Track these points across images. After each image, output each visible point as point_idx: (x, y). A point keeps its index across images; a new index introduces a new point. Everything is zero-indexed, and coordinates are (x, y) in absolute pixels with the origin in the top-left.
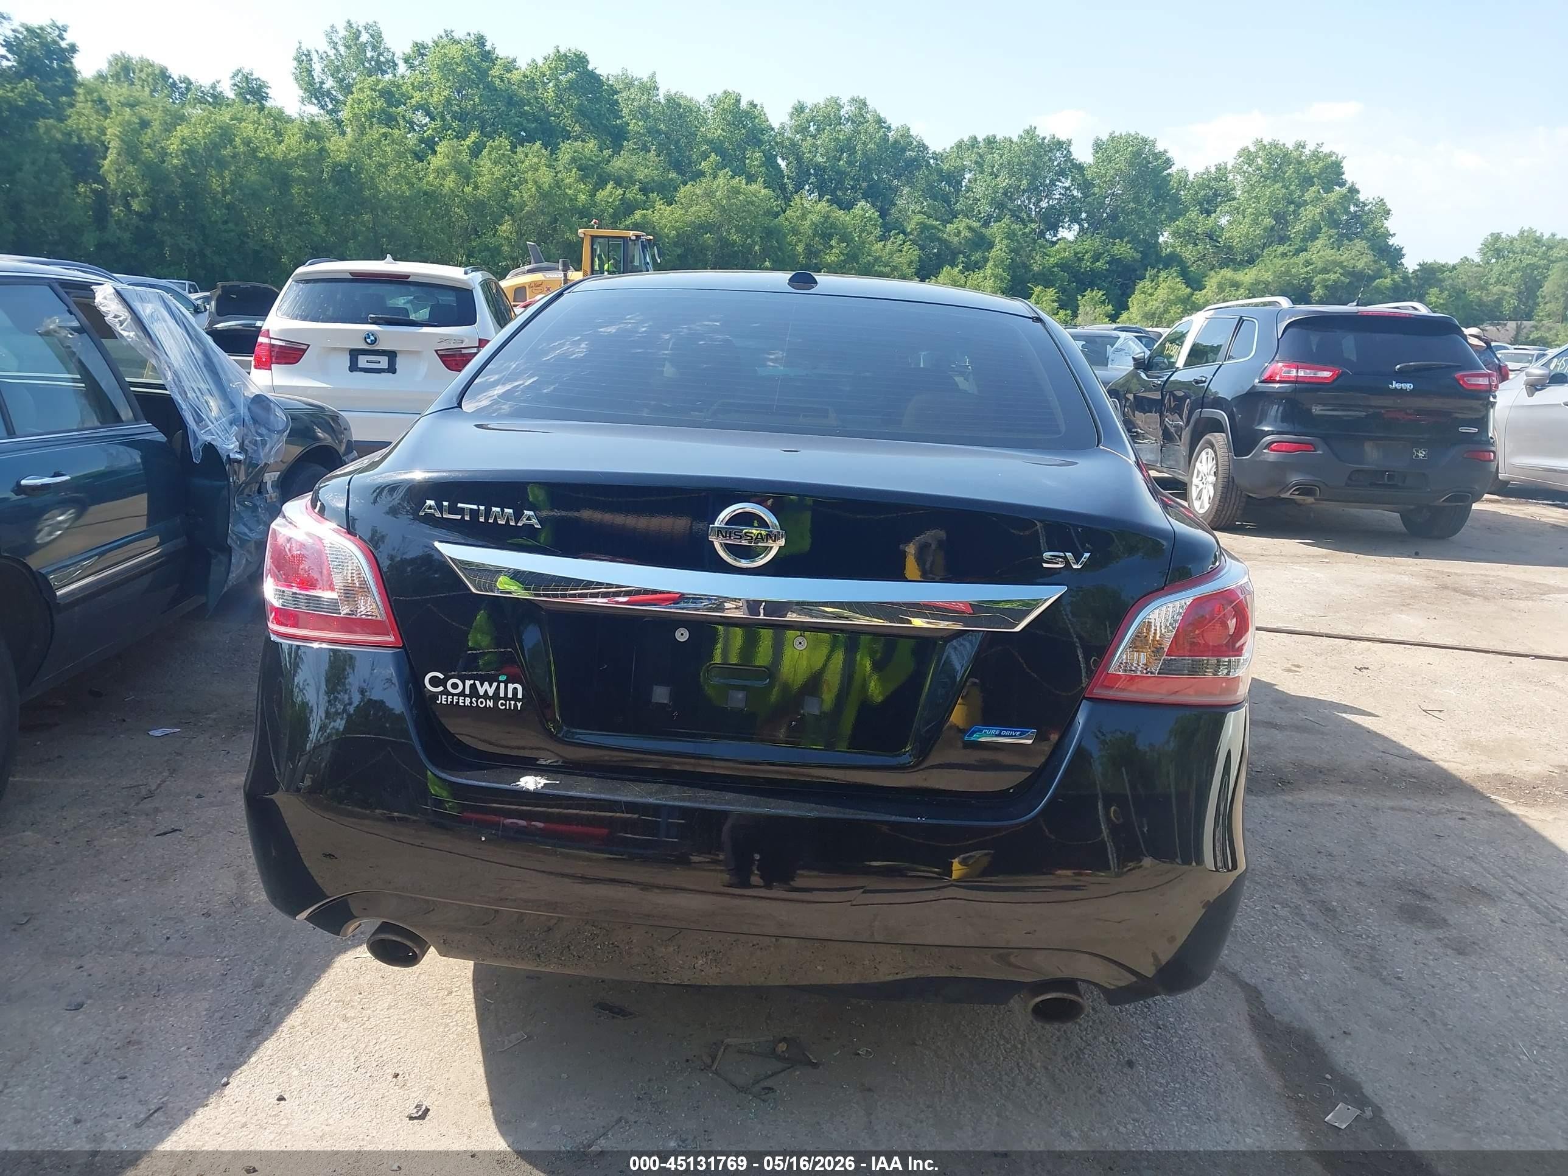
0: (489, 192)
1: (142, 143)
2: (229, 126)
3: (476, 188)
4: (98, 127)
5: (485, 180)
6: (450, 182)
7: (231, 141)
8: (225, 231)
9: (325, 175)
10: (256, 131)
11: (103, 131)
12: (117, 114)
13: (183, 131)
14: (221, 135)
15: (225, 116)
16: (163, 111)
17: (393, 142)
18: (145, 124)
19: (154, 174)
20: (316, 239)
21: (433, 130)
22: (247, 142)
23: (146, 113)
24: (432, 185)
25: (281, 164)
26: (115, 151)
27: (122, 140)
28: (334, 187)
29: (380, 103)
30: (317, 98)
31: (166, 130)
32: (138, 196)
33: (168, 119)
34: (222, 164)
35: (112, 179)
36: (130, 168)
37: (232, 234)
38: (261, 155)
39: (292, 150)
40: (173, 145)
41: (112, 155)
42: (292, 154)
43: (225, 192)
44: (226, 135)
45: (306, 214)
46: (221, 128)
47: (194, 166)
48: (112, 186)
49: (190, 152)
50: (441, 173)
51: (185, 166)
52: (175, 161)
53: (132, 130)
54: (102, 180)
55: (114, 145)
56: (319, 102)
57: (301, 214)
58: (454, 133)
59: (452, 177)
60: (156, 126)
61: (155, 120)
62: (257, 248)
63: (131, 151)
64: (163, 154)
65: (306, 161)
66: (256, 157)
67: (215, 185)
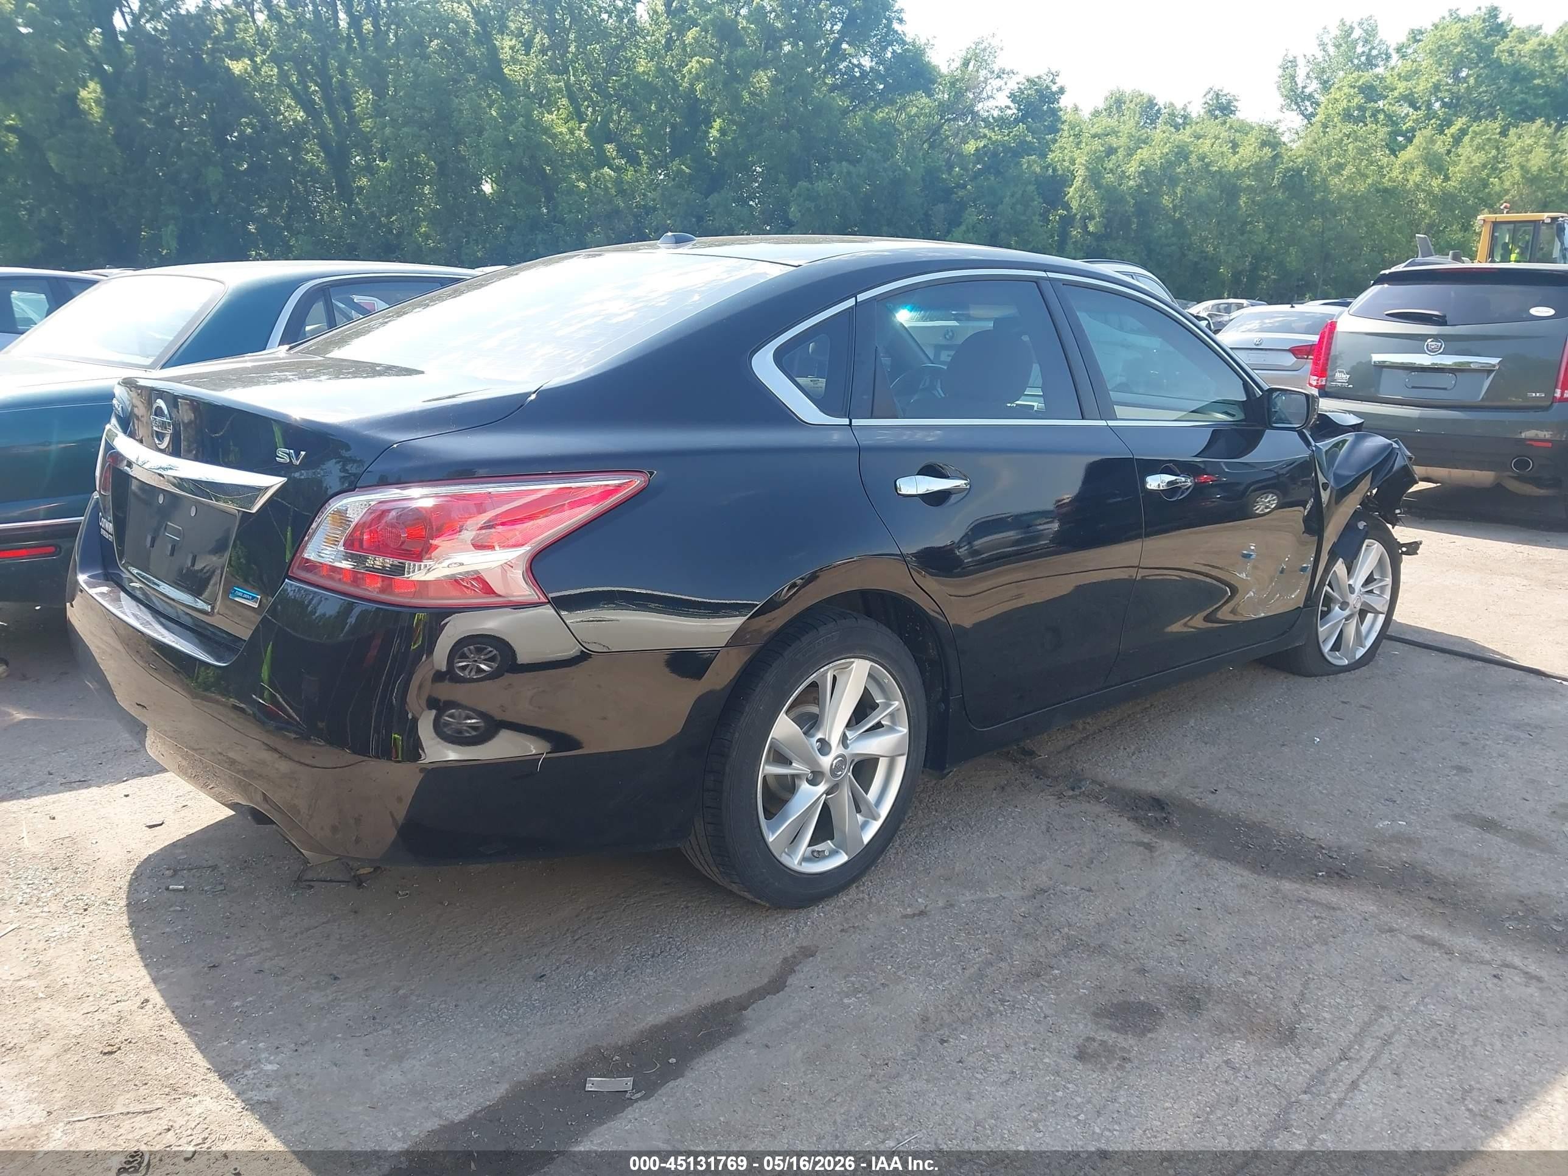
0: (1461, 182)
1: (1105, 169)
2: (1187, 145)
3: (1447, 178)
4: (1071, 157)
5: (1459, 171)
6: (1415, 177)
7: (1186, 158)
8: (1169, 245)
9: (1275, 181)
10: (1212, 146)
11: (1073, 162)
12: (1087, 145)
13: (1144, 153)
14: (1177, 154)
15: (1185, 136)
16: (1128, 137)
17: (1356, 140)
18: (1111, 151)
19: (1111, 197)
20: (1255, 247)
21: (1414, 121)
22: (1202, 158)
23: (1113, 141)
24: (1394, 181)
25: (1231, 175)
26: (1081, 178)
27: (1087, 168)
28: (1283, 193)
29: (1359, 100)
30: (1297, 103)
31: (1129, 155)
32: (1094, 218)
33: (1132, 145)
34: (1174, 181)
35: (1074, 205)
36: (1090, 193)
37: (1173, 247)
38: (1215, 169)
39: (1245, 161)
40: (1132, 168)
41: (1077, 183)
42: (1244, 165)
43: (1175, 208)
44: (1182, 153)
45: (1251, 223)
46: (1178, 147)
47: (1148, 185)
48: (1074, 211)
49: (1146, 174)
50: (1409, 166)
51: (1140, 186)
52: (1131, 183)
53: (1097, 157)
54: (1067, 206)
55: (1081, 172)
56: (1299, 107)
57: (1245, 223)
58: (1438, 122)
59: (1419, 170)
60: (1121, 153)
61: (1120, 147)
62: (1196, 259)
63: (1094, 177)
64: (1123, 176)
65: (1259, 170)
66: (1208, 172)
67: (1166, 200)
